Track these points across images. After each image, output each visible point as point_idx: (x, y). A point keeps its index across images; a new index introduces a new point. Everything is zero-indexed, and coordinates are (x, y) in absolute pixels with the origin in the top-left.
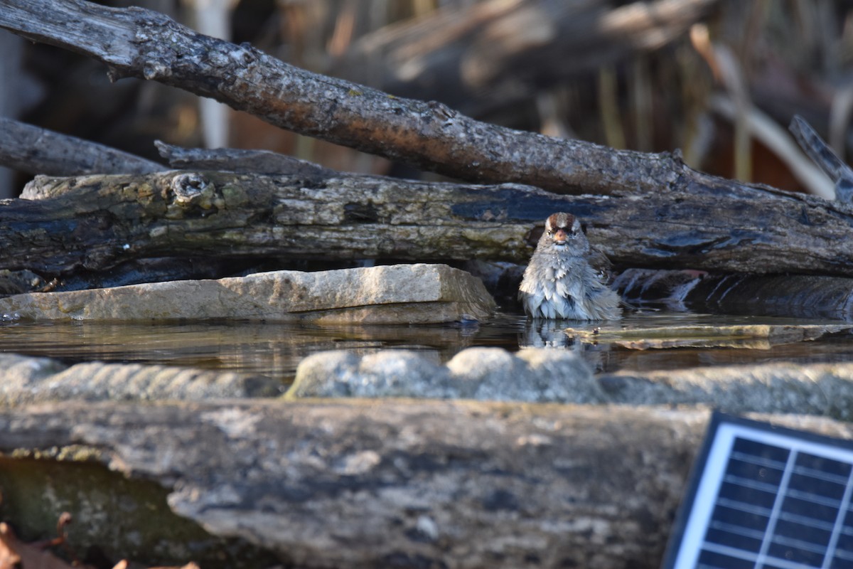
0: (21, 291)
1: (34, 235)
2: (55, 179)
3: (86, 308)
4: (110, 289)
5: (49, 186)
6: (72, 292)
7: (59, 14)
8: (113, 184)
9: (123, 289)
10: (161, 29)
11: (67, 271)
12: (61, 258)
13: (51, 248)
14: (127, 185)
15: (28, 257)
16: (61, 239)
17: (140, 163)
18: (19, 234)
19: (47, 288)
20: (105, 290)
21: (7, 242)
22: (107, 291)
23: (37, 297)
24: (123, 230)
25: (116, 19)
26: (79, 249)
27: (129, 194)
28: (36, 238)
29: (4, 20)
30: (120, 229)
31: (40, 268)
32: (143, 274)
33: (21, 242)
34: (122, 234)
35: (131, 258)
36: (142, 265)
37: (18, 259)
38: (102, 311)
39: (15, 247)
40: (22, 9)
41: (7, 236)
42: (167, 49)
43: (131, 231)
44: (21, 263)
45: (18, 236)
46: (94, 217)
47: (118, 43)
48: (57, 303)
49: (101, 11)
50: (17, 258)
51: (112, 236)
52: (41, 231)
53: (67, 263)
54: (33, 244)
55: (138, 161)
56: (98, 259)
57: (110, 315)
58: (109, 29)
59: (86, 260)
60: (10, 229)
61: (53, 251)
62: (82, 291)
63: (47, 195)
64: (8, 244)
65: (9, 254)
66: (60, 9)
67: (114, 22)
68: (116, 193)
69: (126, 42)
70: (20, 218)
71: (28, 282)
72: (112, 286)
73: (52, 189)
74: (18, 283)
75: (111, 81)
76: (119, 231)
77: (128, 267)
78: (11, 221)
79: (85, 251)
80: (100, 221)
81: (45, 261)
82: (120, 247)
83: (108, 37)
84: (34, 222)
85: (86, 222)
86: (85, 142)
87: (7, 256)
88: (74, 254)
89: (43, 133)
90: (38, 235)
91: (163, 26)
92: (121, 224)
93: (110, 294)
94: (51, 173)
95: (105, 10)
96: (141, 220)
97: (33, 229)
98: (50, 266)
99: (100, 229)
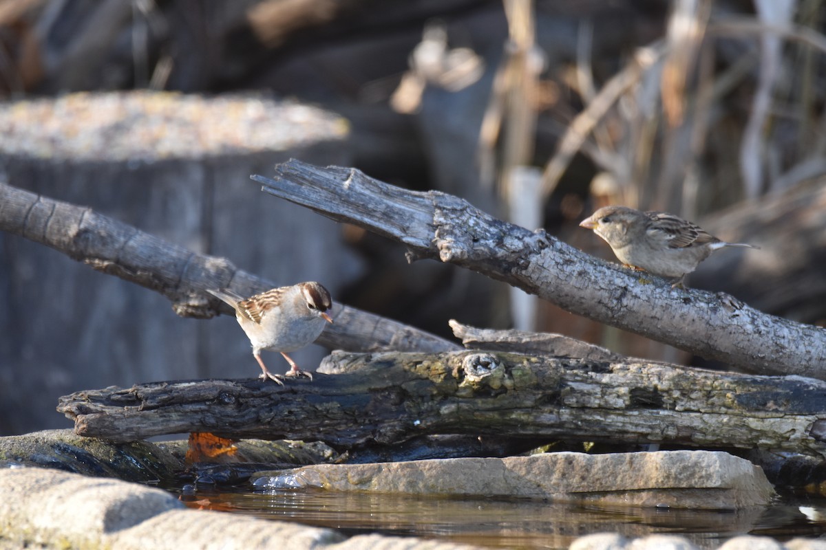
0: (314, 461)
1: (328, 408)
2: (351, 354)
3: (374, 481)
4: (398, 463)
5: (346, 361)
6: (362, 465)
7: (361, 196)
8: (407, 361)
9: (411, 464)
10: (459, 214)
11: (358, 444)
12: (353, 432)
13: (344, 421)
14: (420, 363)
15: (321, 429)
16: (354, 413)
17: (436, 342)
18: (314, 407)
19: (339, 460)
20: (393, 464)
21: (301, 414)
22: (395, 465)
23: (327, 468)
24: (415, 406)
25: (416, 203)
26: (371, 424)
27: (422, 371)
28: (330, 411)
29: (309, 200)
30: (412, 405)
31: (333, 440)
32: (433, 449)
33: (316, 414)
34: (414, 410)
35: (422, 433)
36: (432, 441)
37: (312, 431)
38: (389, 484)
39: (309, 419)
40: (326, 189)
41: (302, 408)
42: (464, 233)
43: (423, 408)
44: (314, 435)
45: (312, 408)
46: (387, 393)
47: (417, 225)
48: (346, 474)
49: (402, 194)
50: (310, 430)
51: (404, 412)
52: (336, 405)
53: (359, 437)
54: (327, 417)
55: (434, 339)
56: (389, 434)
57: (397, 488)
58: (409, 211)
59: (377, 434)
60: (305, 402)
61: (346, 424)
62: (371, 464)
63: (342, 370)
64: (303, 416)
65: (303, 426)
66: (362, 191)
67: (414, 205)
68: (410, 370)
69: (425, 225)
70: (315, 391)
71: (321, 454)
72: (401, 460)
73: (349, 363)
74: (312, 454)
75: (409, 262)
76: (411, 407)
77: (418, 443)
78: (307, 394)
79: (377, 425)
80: (393, 396)
81: (338, 433)
82: (411, 422)
83: (408, 219)
84: (329, 395)
85: (379, 397)
86: (384, 320)
87: (301, 427)
88: (366, 427)
89: (343, 309)
90: (332, 408)
91: (462, 210)
92: (413, 401)
93: (398, 468)
94: (348, 348)
95: (406, 194)
96: (432, 397)
97: (328, 402)
98: (343, 439)
99: (392, 405)
